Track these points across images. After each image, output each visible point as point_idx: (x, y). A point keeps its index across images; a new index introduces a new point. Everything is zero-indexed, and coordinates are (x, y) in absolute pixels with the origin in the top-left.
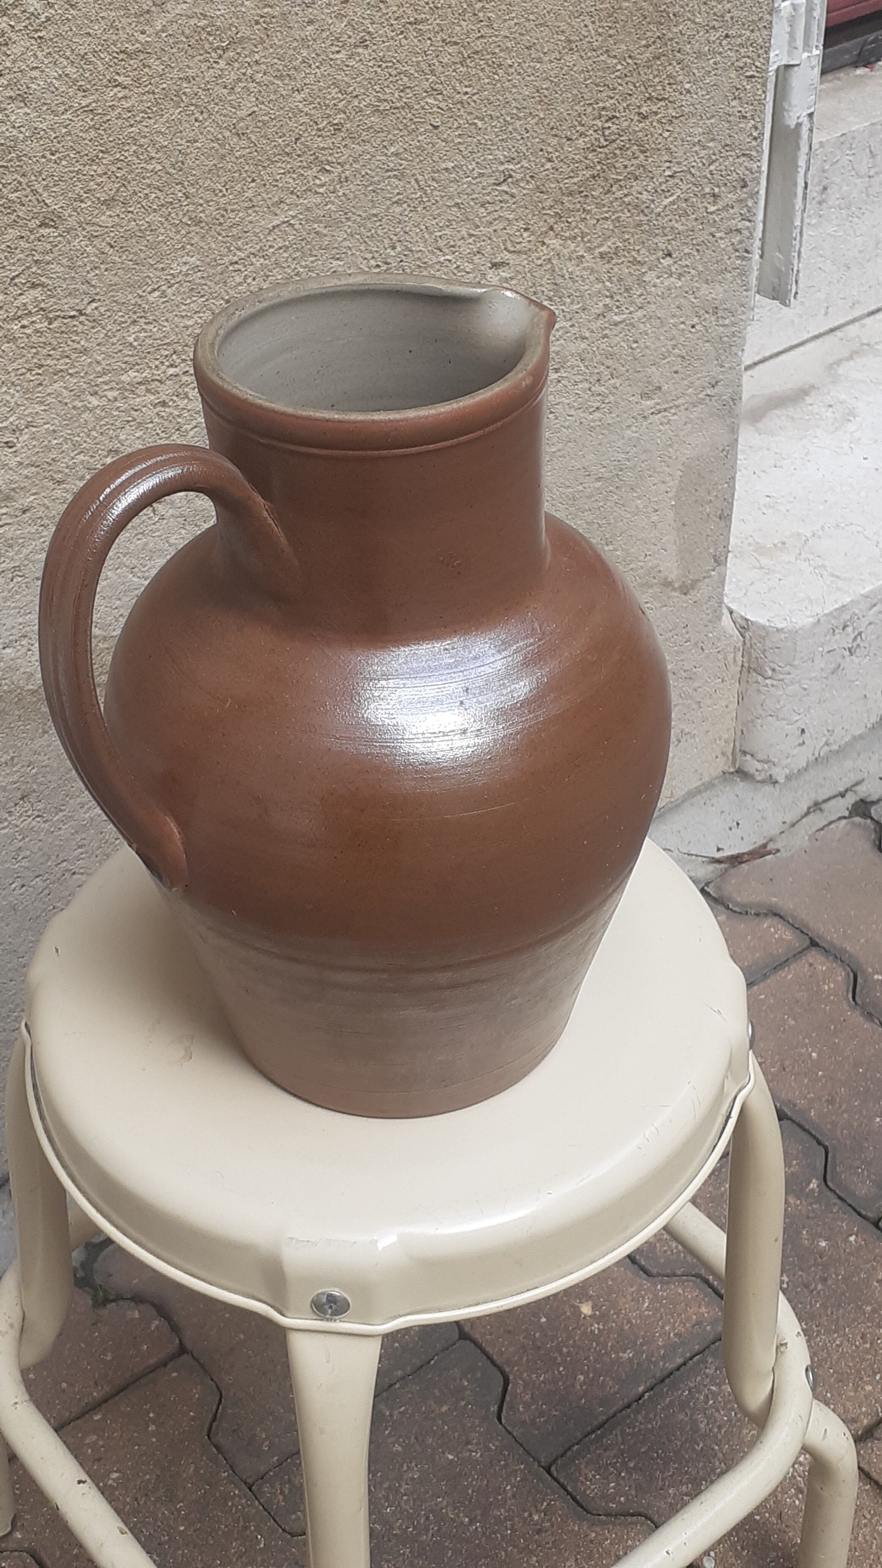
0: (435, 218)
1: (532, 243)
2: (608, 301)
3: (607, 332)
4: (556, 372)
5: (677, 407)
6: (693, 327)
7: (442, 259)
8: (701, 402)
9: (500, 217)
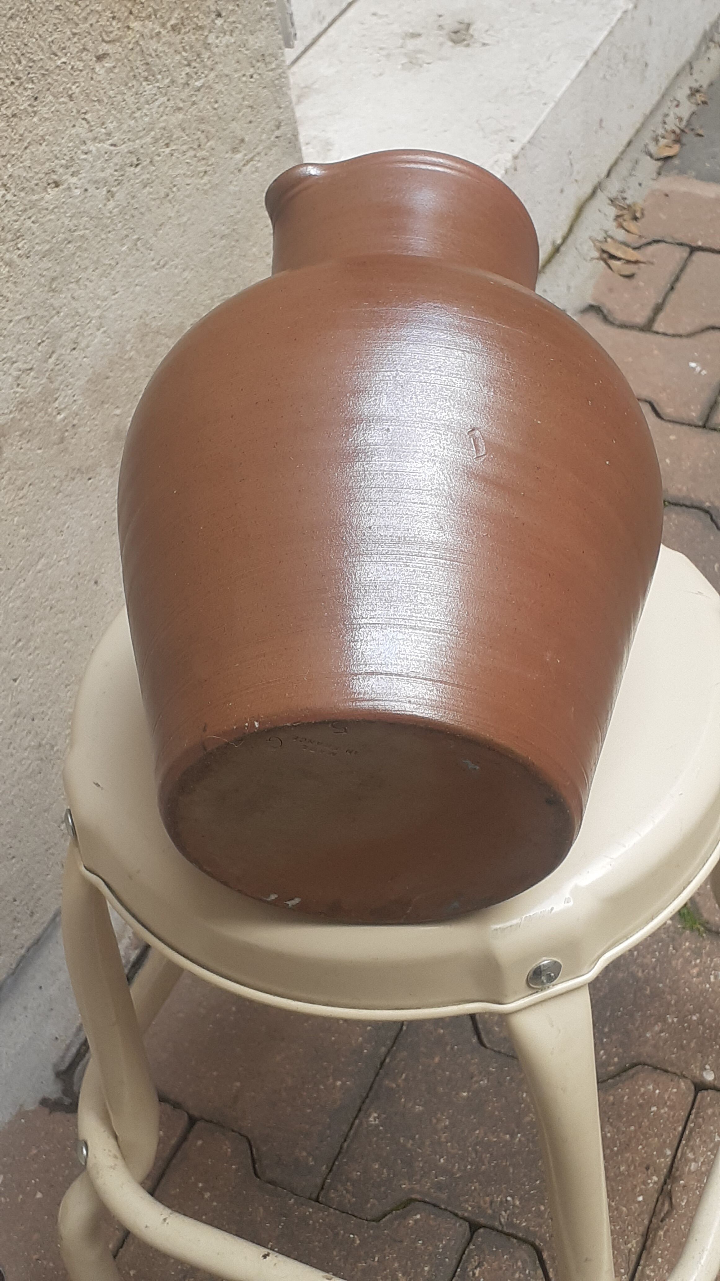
0: (44, 25)
1: (121, 30)
2: (187, 69)
3: (194, 99)
4: (168, 147)
5: (259, 154)
6: (252, 77)
7: (59, 63)
8: (274, 145)
9: (92, 11)
